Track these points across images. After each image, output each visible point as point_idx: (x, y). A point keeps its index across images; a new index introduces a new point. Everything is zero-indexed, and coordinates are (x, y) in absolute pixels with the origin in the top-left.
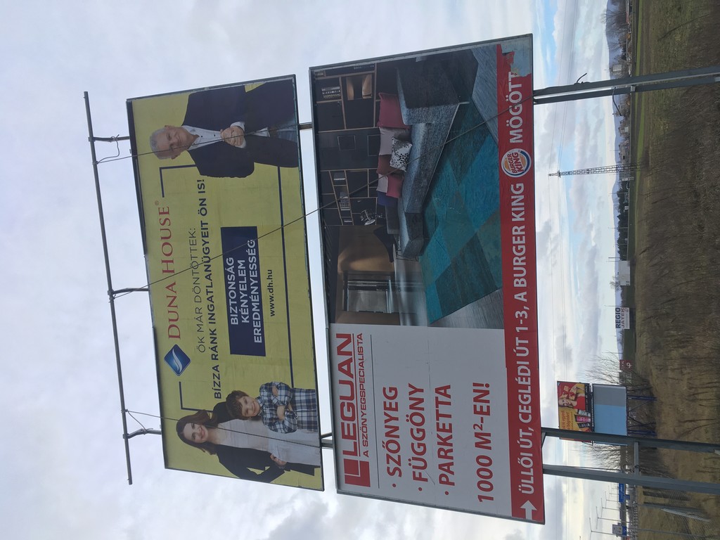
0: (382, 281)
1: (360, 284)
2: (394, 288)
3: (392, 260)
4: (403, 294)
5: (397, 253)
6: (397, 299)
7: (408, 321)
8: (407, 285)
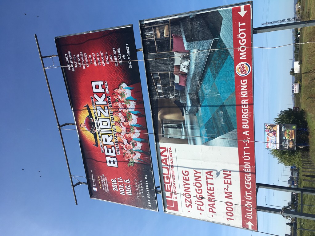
0: (179, 124)
1: (169, 125)
2: (185, 128)
3: (183, 115)
4: (189, 130)
5: (185, 112)
6: (186, 132)
7: (192, 143)
8: (191, 126)
